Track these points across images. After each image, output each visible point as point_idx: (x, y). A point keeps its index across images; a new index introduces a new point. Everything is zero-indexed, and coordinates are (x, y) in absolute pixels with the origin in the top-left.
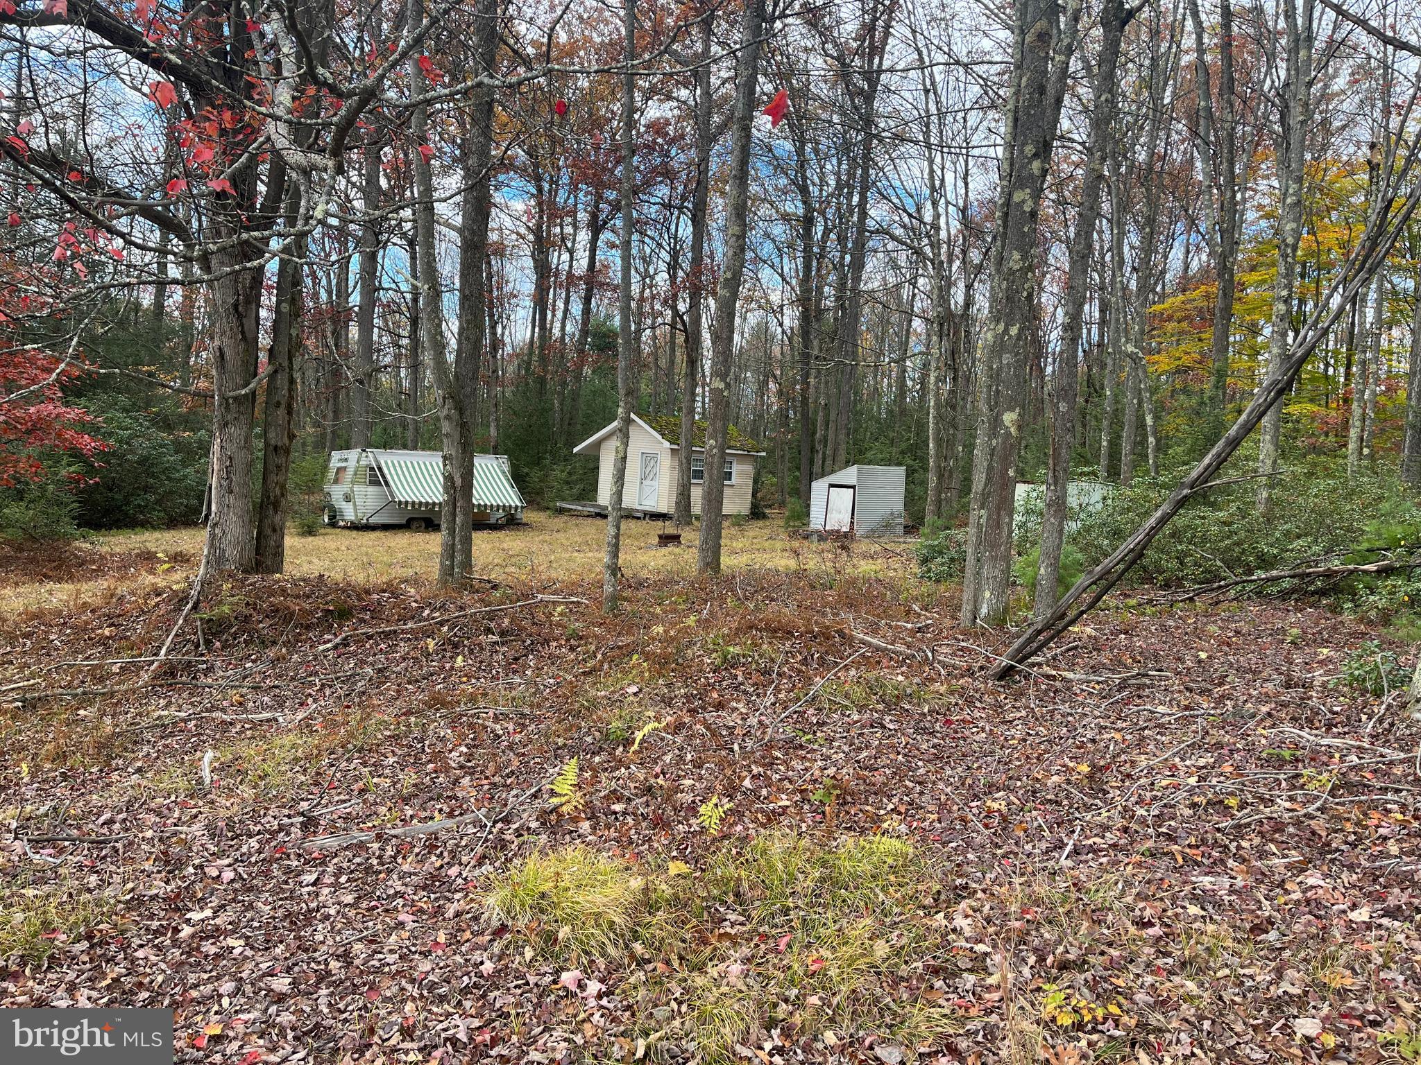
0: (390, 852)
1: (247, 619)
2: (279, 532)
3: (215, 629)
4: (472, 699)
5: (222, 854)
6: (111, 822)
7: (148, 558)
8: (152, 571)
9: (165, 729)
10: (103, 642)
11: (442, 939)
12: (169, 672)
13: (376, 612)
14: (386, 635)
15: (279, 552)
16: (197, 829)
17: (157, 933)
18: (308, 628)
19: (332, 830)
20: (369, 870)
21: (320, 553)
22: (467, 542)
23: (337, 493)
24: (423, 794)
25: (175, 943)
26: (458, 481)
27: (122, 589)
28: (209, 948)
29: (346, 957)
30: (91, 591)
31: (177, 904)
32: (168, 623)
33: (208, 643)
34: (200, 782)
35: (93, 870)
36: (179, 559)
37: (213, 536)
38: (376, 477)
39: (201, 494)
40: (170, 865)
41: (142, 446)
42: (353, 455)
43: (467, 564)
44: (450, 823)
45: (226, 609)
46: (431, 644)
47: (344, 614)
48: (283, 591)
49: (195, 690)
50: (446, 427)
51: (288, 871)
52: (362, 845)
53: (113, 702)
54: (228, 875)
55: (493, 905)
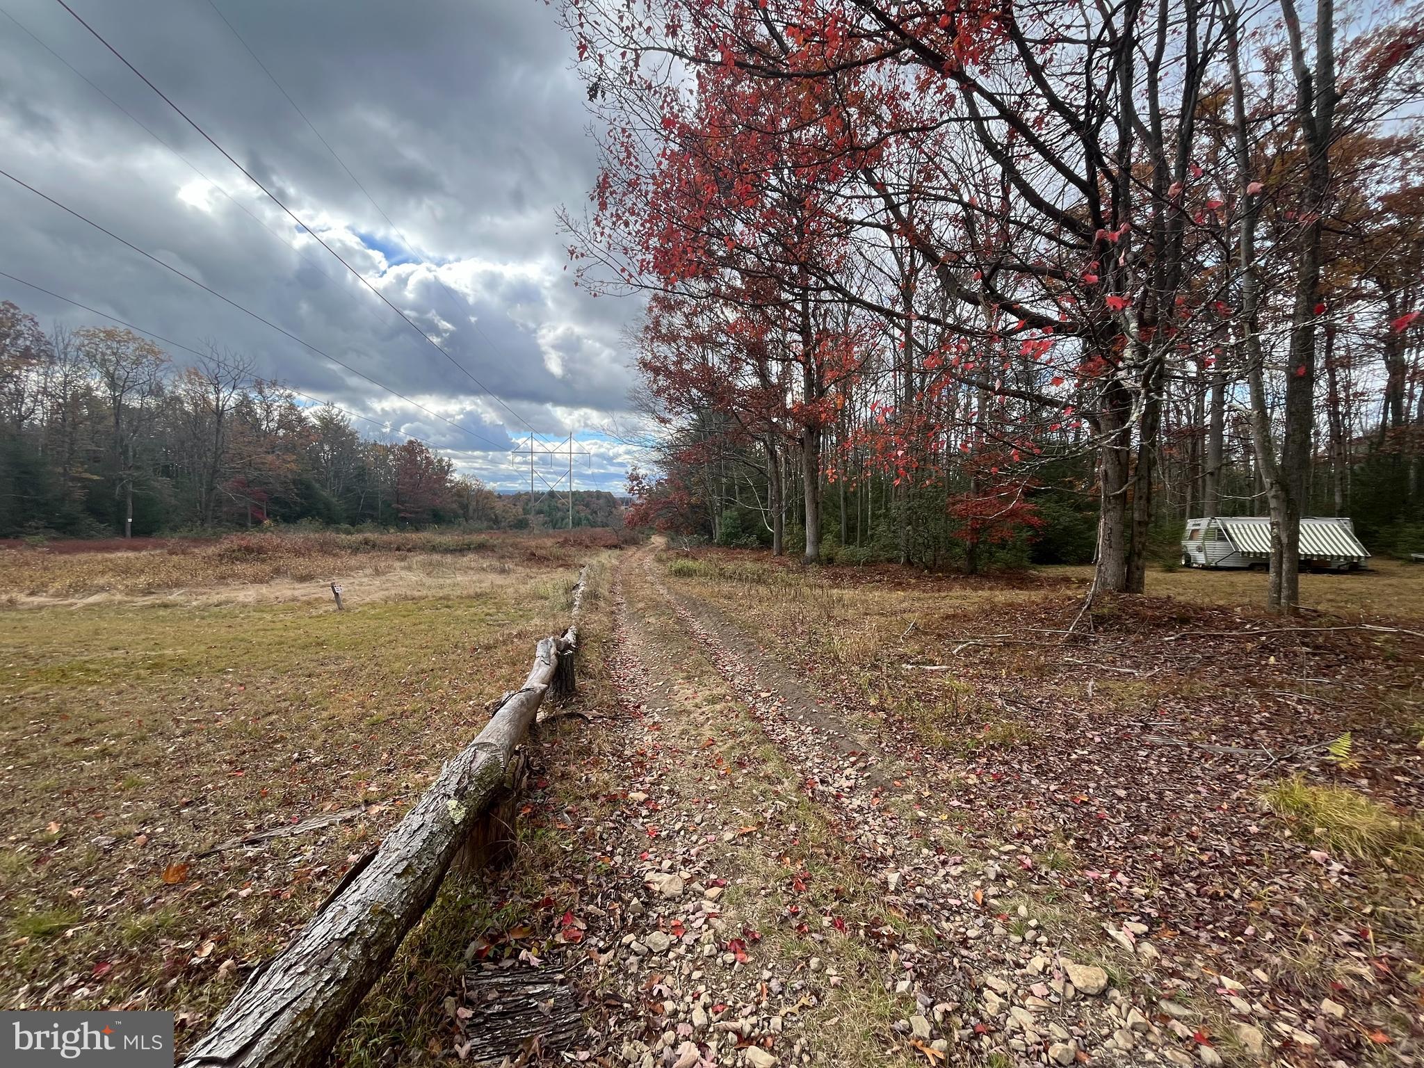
0: (1196, 755)
1: (1119, 617)
2: (1141, 569)
3: (1099, 621)
4: (1281, 686)
5: (1095, 730)
6: (1041, 702)
7: (1067, 580)
8: (1068, 588)
9: (1071, 667)
10: (1041, 620)
11: (1225, 806)
12: (1074, 641)
13: (1208, 622)
14: (1215, 637)
15: (1141, 582)
16: (1083, 715)
17: (1060, 753)
18: (1158, 626)
19: (1159, 733)
20: (1181, 760)
21: (1176, 583)
22: (1293, 583)
23: (1191, 546)
24: (1227, 733)
25: (1068, 760)
26: (1285, 540)
27: (1052, 596)
28: (1085, 767)
30: (1036, 596)
31: (1071, 744)
32: (1073, 615)
33: (1095, 627)
34: (1086, 694)
35: (1032, 719)
36: (1083, 582)
37: (1100, 571)
38: (1221, 535)
40: (1070, 728)
42: (1204, 523)
43: (1294, 597)
44: (1244, 751)
45: (1106, 611)
46: (1249, 646)
47: (1184, 621)
48: (1142, 604)
49: (1088, 651)
50: (1274, 503)
51: (1131, 747)
52: (1177, 747)
53: (1045, 651)
54: (1097, 739)
55: (1265, 802)
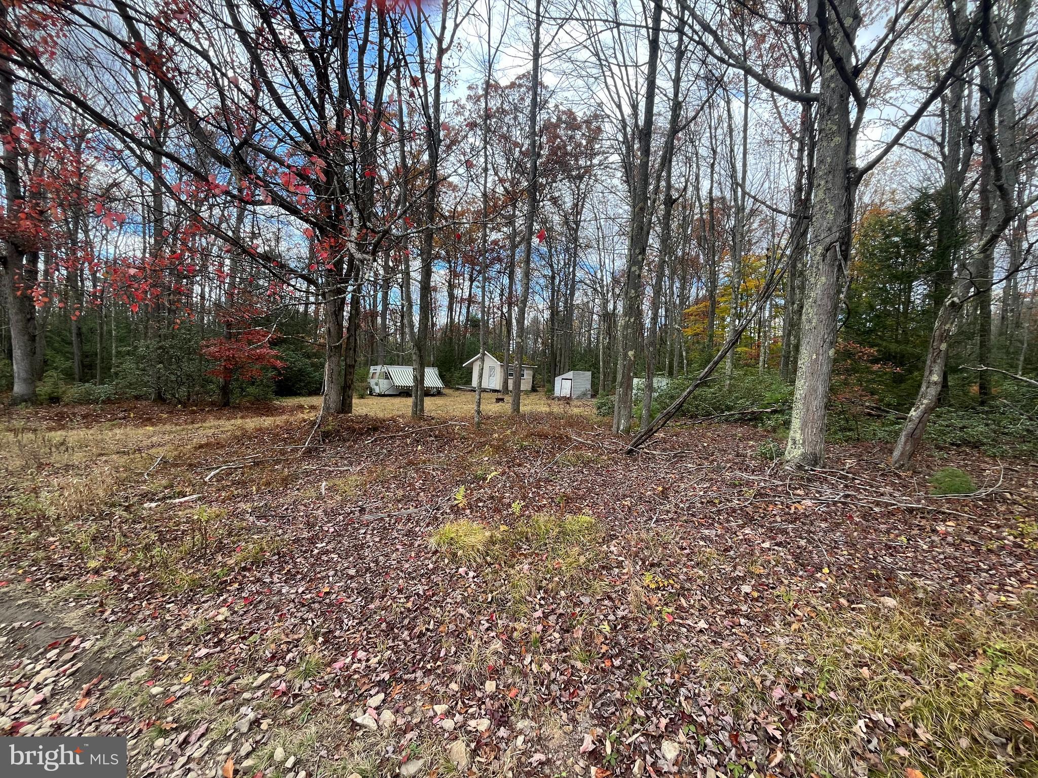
0: (393, 521)
1: (338, 431)
2: (351, 397)
3: (326, 435)
4: (424, 462)
5: (329, 522)
6: (287, 509)
7: (301, 407)
8: (302, 413)
9: (307, 473)
10: (284, 440)
11: (413, 555)
12: (309, 451)
13: (388, 429)
14: (391, 437)
15: (350, 405)
16: (320, 512)
17: (305, 552)
18: (362, 434)
19: (371, 512)
20: (385, 528)
21: (366, 405)
22: (422, 401)
23: (372, 382)
24: (406, 499)
25: (312, 556)
26: (419, 378)
27: (292, 419)
28: (324, 558)
29: (377, 562)
30: (280, 420)
31: (312, 541)
32: (308, 432)
33: (323, 440)
34: (321, 494)
35: (280, 528)
36: (313, 408)
37: (325, 399)
38: (387, 376)
39: (321, 383)
40: (310, 526)
41: (299, 365)
42: (379, 368)
43: (422, 410)
44: (416, 510)
45: (330, 427)
46: (409, 441)
47: (375, 429)
48: (352, 420)
49: (319, 458)
50: (414, 357)
51: (354, 528)
52: (382, 519)
53: (288, 463)
54: (332, 530)
55: (432, 542)
